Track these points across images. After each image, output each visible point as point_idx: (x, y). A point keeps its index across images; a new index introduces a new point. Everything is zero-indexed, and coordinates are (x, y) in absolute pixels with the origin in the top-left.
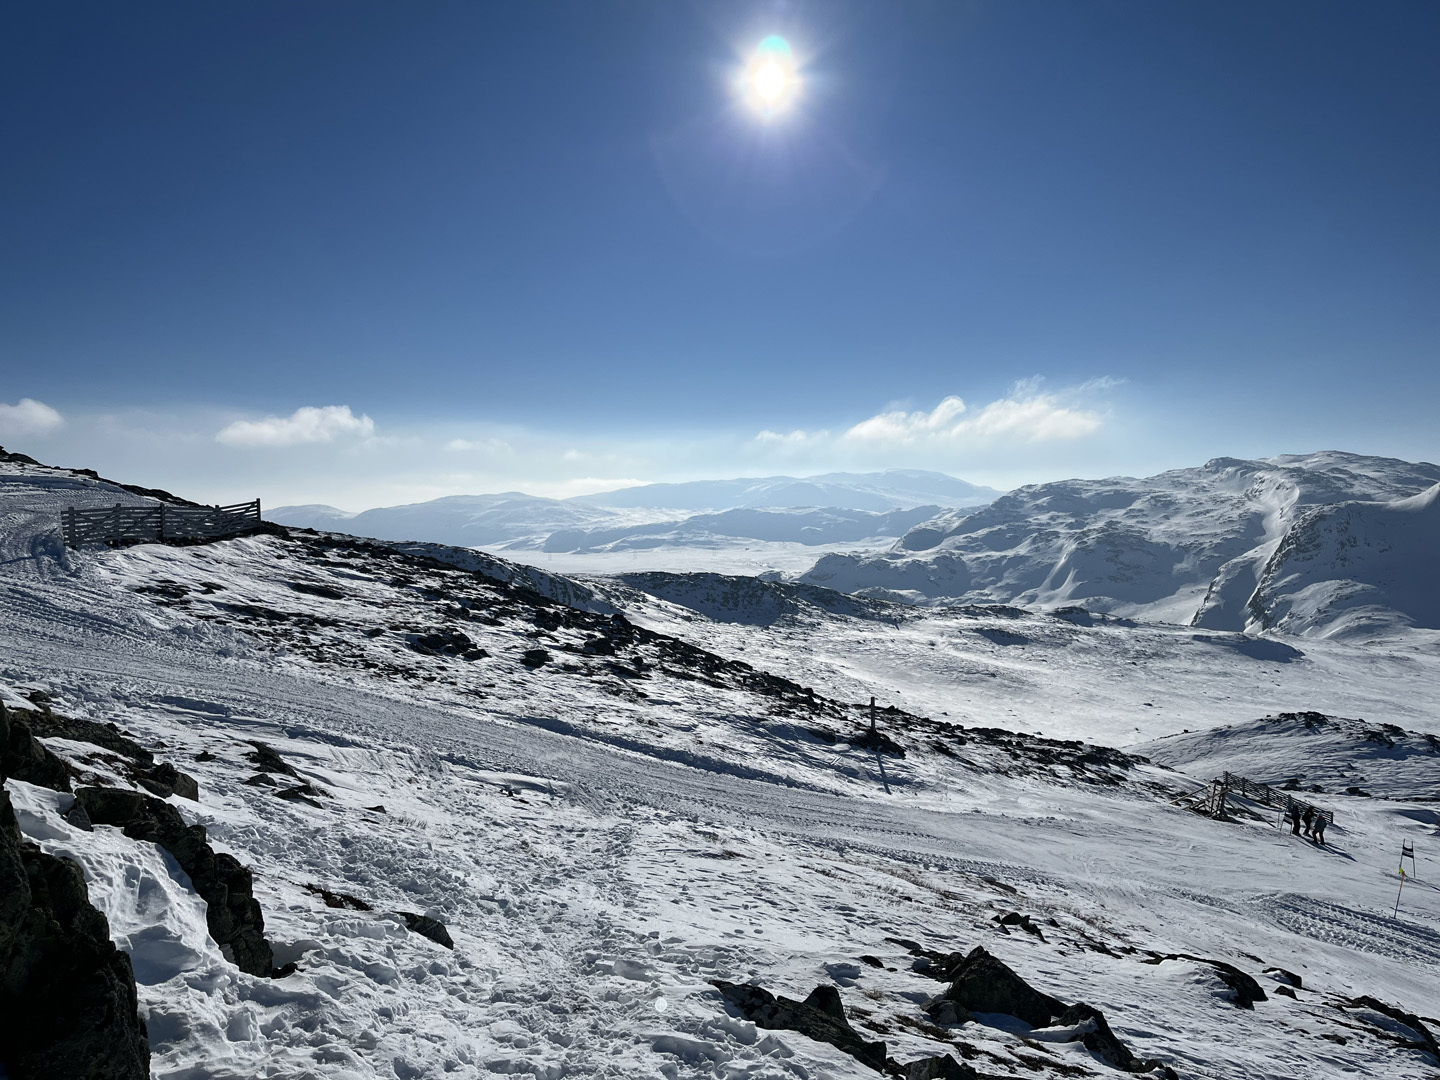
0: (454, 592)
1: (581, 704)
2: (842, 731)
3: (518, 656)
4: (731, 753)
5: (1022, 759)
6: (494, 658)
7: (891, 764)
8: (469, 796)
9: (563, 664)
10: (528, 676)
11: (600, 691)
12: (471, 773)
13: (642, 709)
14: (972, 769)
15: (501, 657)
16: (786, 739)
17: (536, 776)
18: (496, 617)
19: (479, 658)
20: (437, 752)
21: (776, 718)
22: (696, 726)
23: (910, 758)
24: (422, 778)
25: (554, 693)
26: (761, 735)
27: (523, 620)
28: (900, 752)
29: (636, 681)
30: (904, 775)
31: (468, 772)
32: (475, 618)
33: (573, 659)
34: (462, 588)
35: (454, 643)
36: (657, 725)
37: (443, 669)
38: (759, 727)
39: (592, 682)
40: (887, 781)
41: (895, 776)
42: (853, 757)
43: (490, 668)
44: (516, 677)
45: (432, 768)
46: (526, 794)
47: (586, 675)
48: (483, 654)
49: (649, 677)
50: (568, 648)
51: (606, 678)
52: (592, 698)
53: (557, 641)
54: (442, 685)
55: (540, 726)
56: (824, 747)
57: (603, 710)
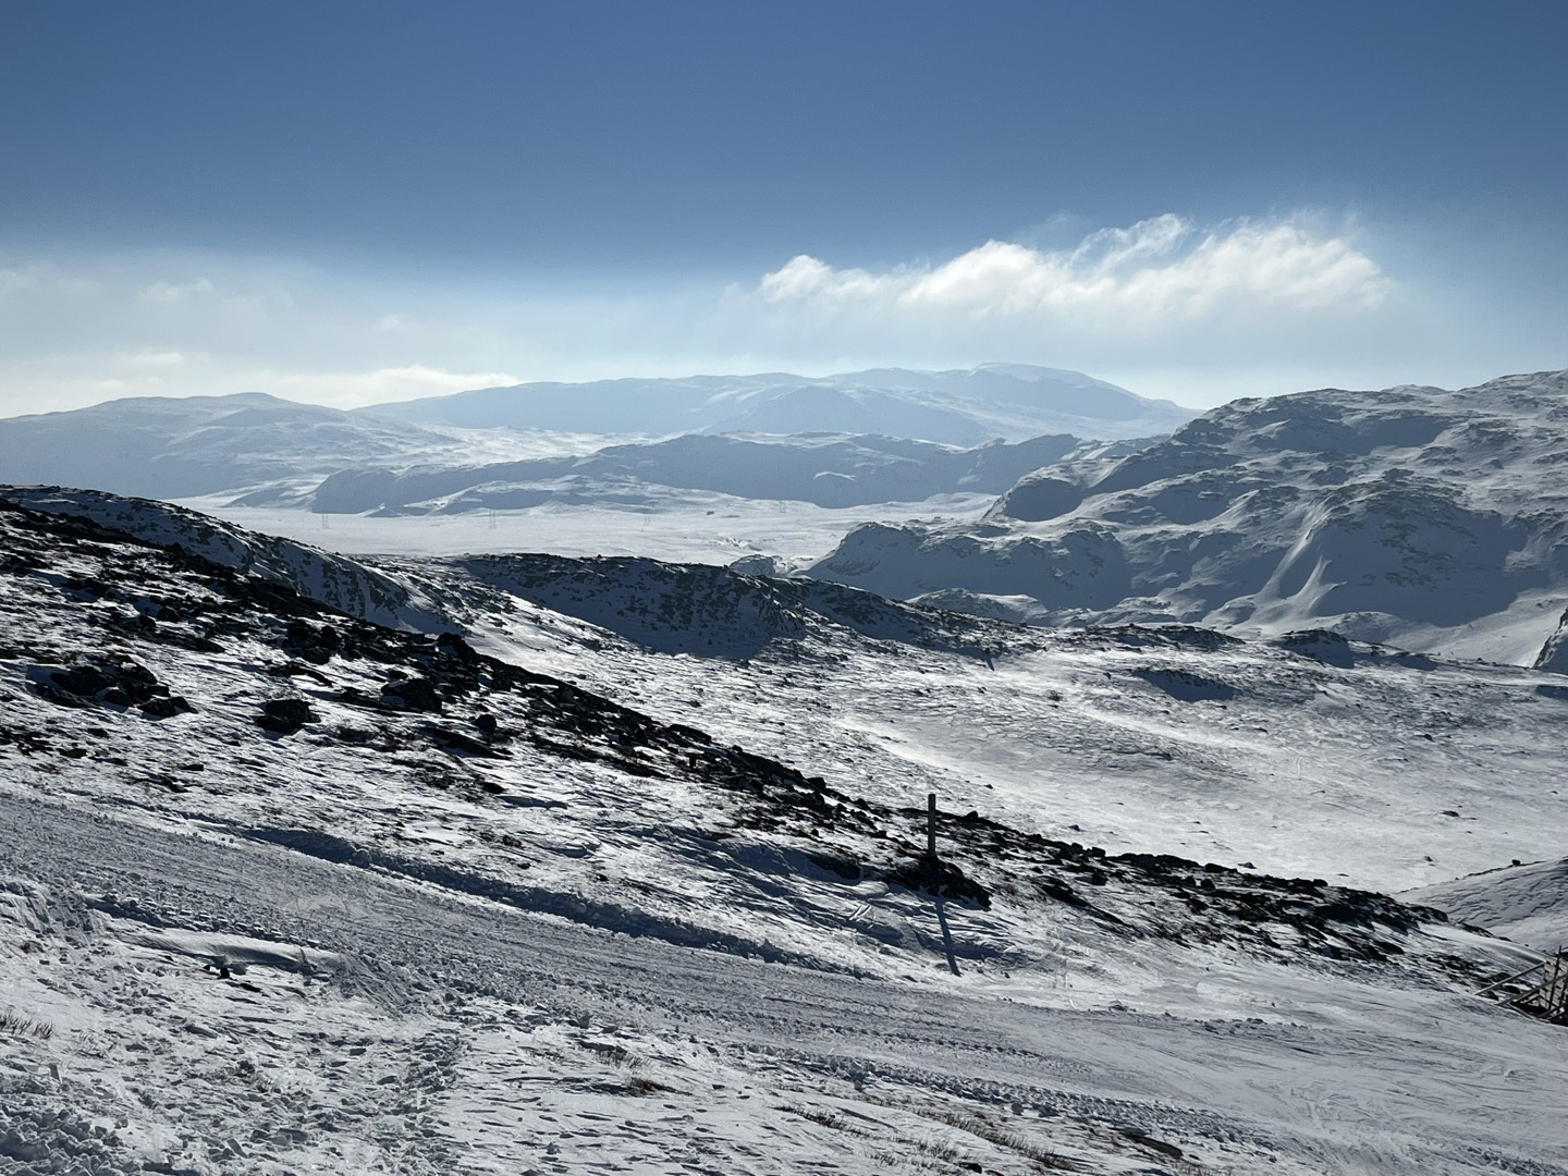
0: (126, 586)
1: (372, 805)
2: (873, 858)
3: (250, 712)
4: (660, 898)
5: (1210, 911)
6: (202, 716)
7: (963, 922)
8: (144, 976)
9: (339, 727)
10: (269, 750)
11: (410, 778)
12: (149, 935)
13: (491, 815)
14: (1113, 930)
15: (217, 713)
16: (767, 873)
17: (277, 941)
18: (208, 636)
19: (173, 714)
20: (81, 892)
21: (749, 833)
22: (594, 847)
23: (999, 908)
24: (49, 941)
25: (320, 782)
26: (720, 865)
27: (262, 641)
28: (979, 898)
29: (481, 761)
30: (986, 939)
31: (143, 932)
32: (167, 637)
33: (358, 719)
34: (142, 577)
35: (124, 685)
36: (519, 845)
37: (100, 733)
38: (716, 849)
39: (396, 762)
40: (952, 952)
41: (969, 942)
42: (892, 905)
43: (195, 734)
44: (245, 751)
45: (71, 923)
46: (255, 974)
47: (383, 749)
48: (180, 705)
49: (507, 755)
50: (349, 697)
51: (421, 756)
52: (394, 793)
53: (329, 683)
54: (98, 765)
55: (289, 846)
56: (839, 887)
57: (414, 816)
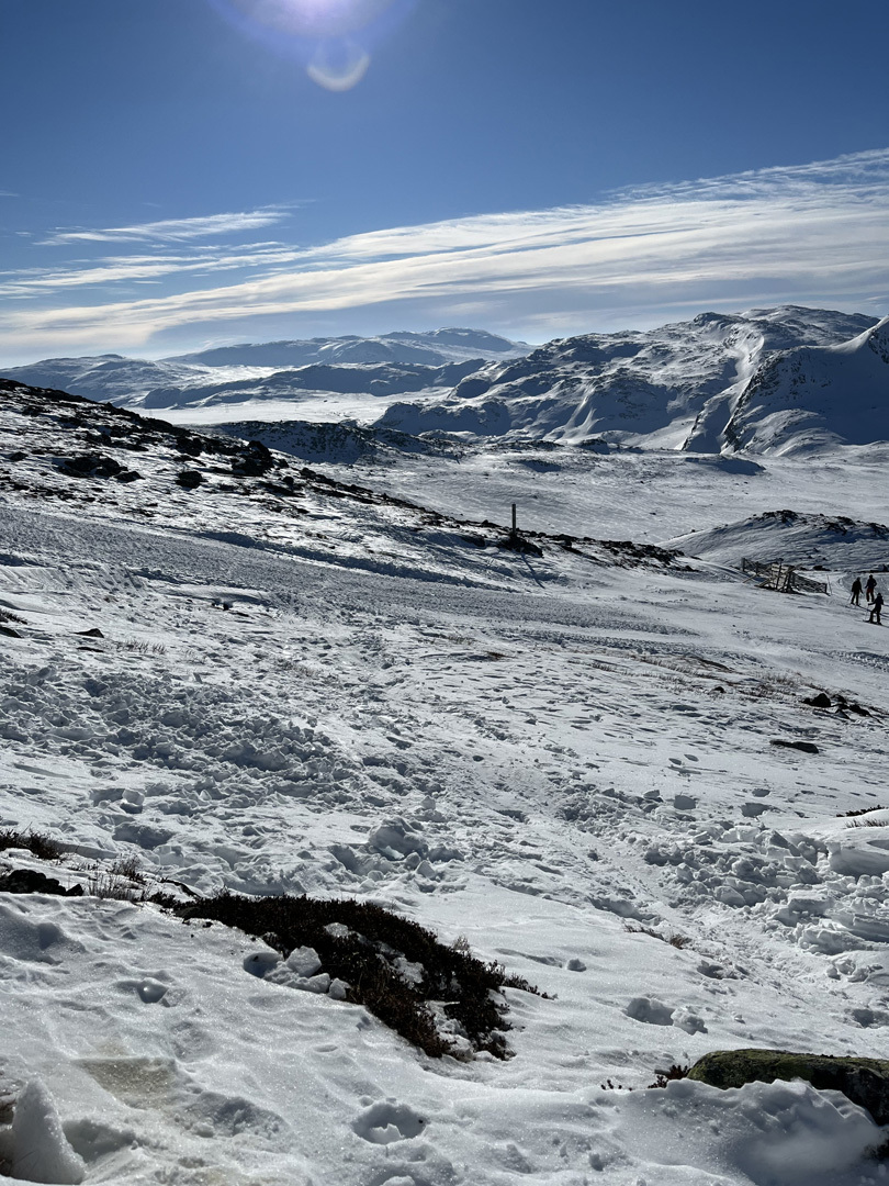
0: (90, 421)
1: (246, 521)
2: (489, 537)
3: (172, 478)
4: (402, 559)
6: (148, 480)
8: (182, 612)
9: (219, 485)
10: (187, 497)
11: (262, 507)
12: (173, 588)
13: (307, 524)
14: (598, 564)
15: (155, 479)
16: (446, 546)
17: (244, 588)
18: (138, 444)
19: (134, 480)
20: (128, 567)
21: (431, 528)
22: (362, 537)
23: (547, 557)
24: (117, 595)
25: (217, 511)
26: (421, 543)
27: (166, 446)
28: (538, 553)
29: (292, 498)
32: (119, 444)
33: (227, 480)
34: (97, 417)
35: (104, 466)
36: (325, 538)
37: (100, 490)
38: (417, 535)
39: (251, 500)
42: (503, 558)
43: (147, 489)
44: (175, 496)
47: (243, 494)
48: (135, 476)
49: (302, 496)
50: (216, 471)
51: (262, 497)
52: (255, 515)
53: (204, 465)
54: (104, 505)
55: (220, 540)
56: (477, 551)
57: (270, 525)
